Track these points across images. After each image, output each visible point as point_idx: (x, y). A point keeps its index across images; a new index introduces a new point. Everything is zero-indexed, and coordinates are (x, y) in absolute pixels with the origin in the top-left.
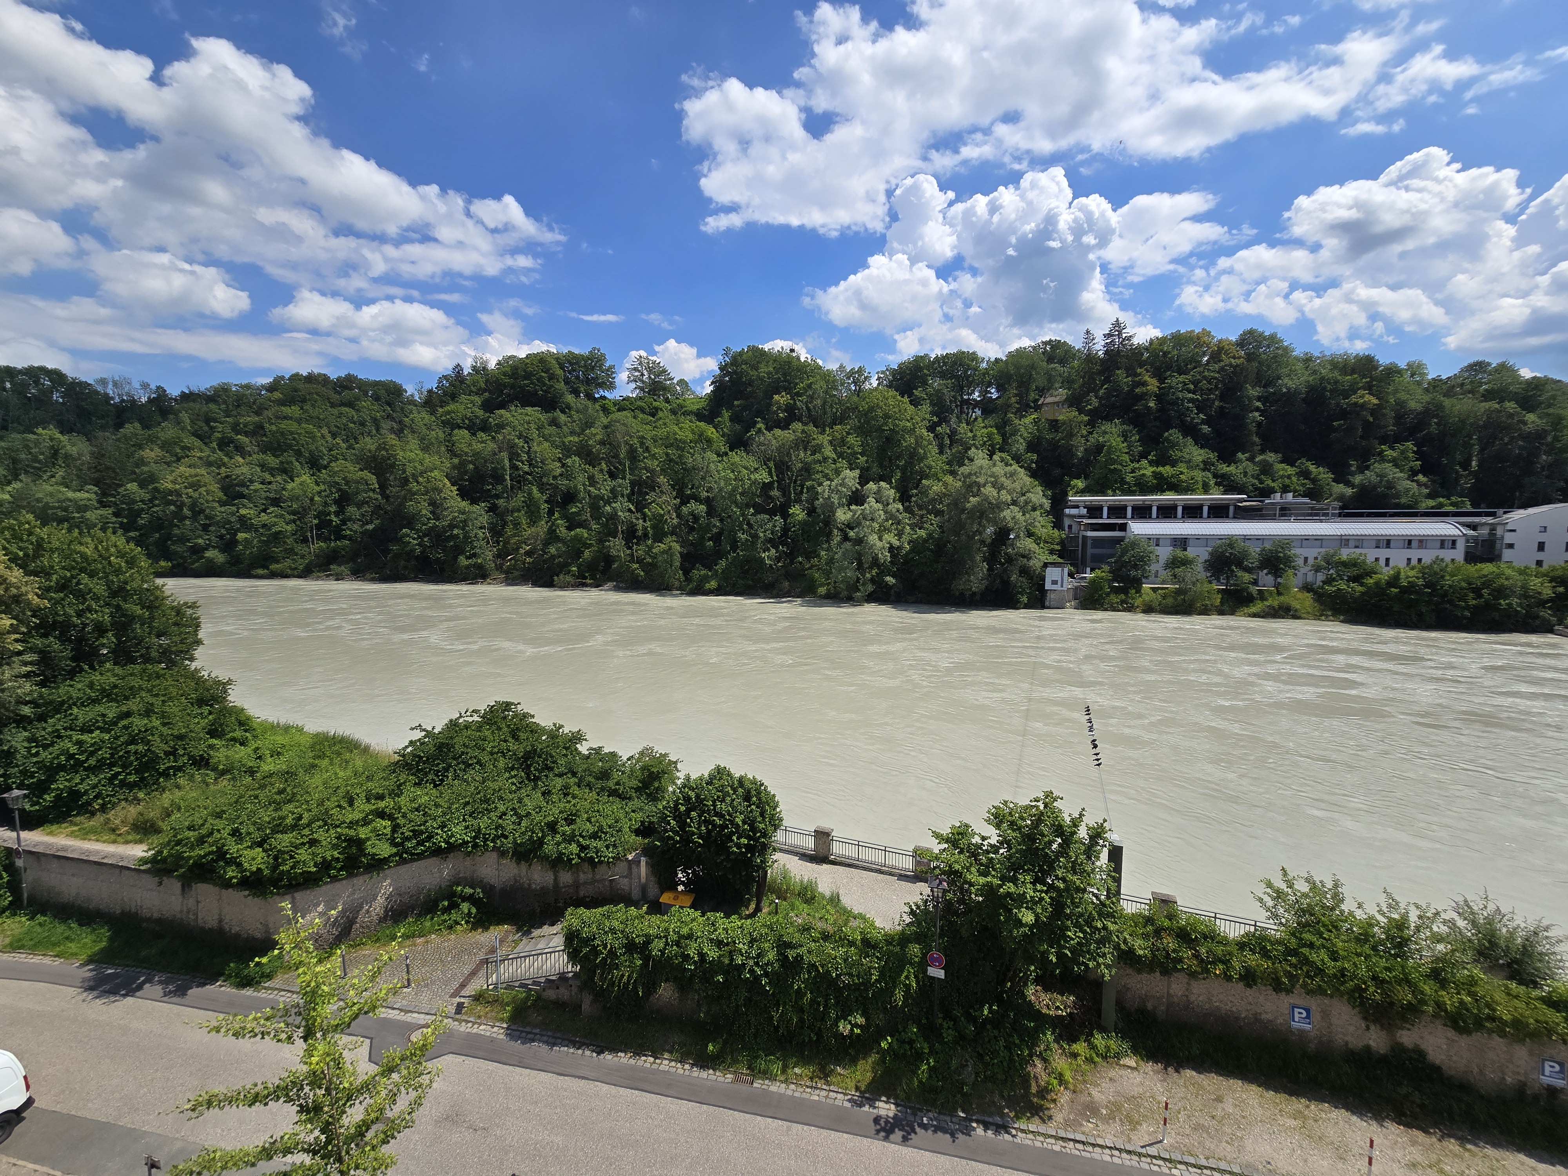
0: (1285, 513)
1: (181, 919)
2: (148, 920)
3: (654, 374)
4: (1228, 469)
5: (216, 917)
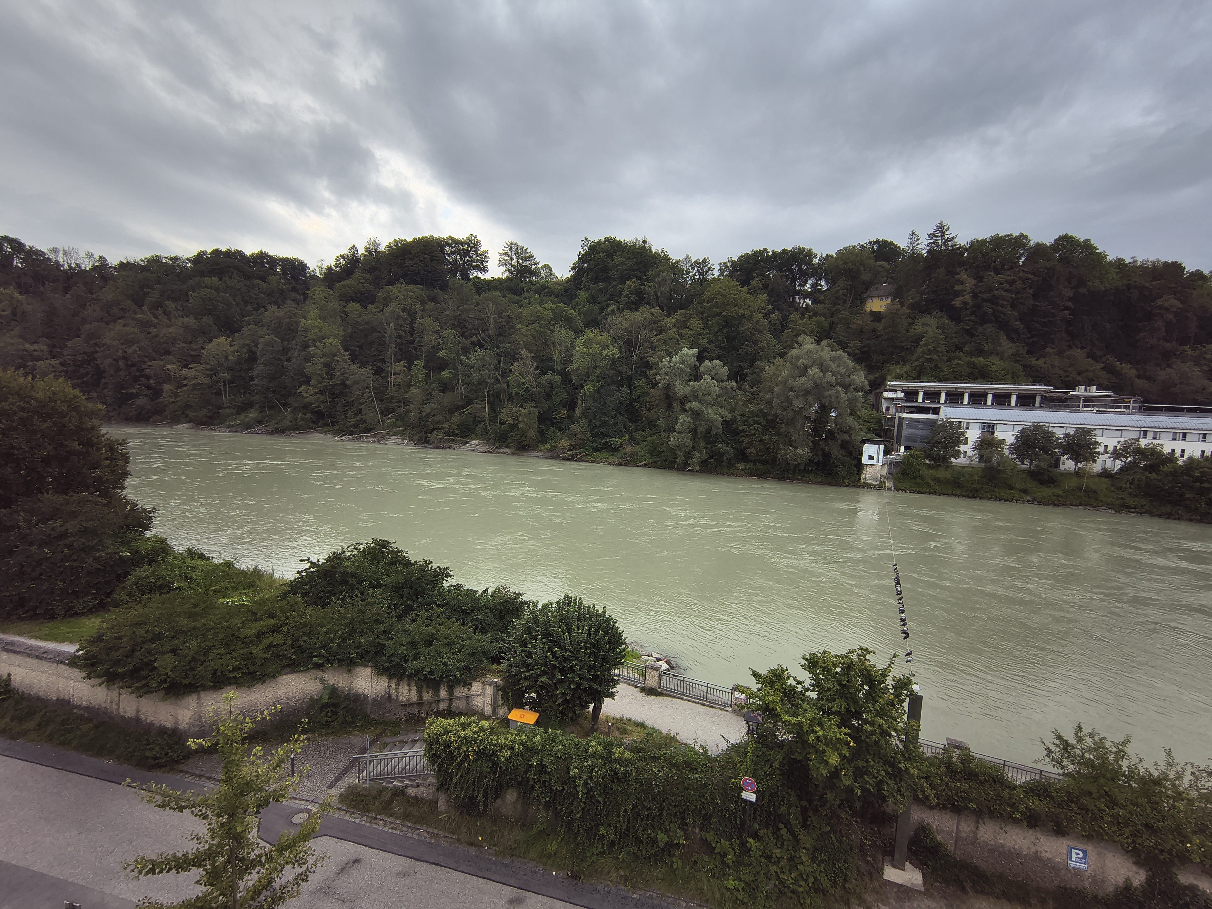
0: (1088, 404)
1: (106, 708)
2: (78, 707)
3: (522, 260)
4: (1037, 362)
5: (135, 708)
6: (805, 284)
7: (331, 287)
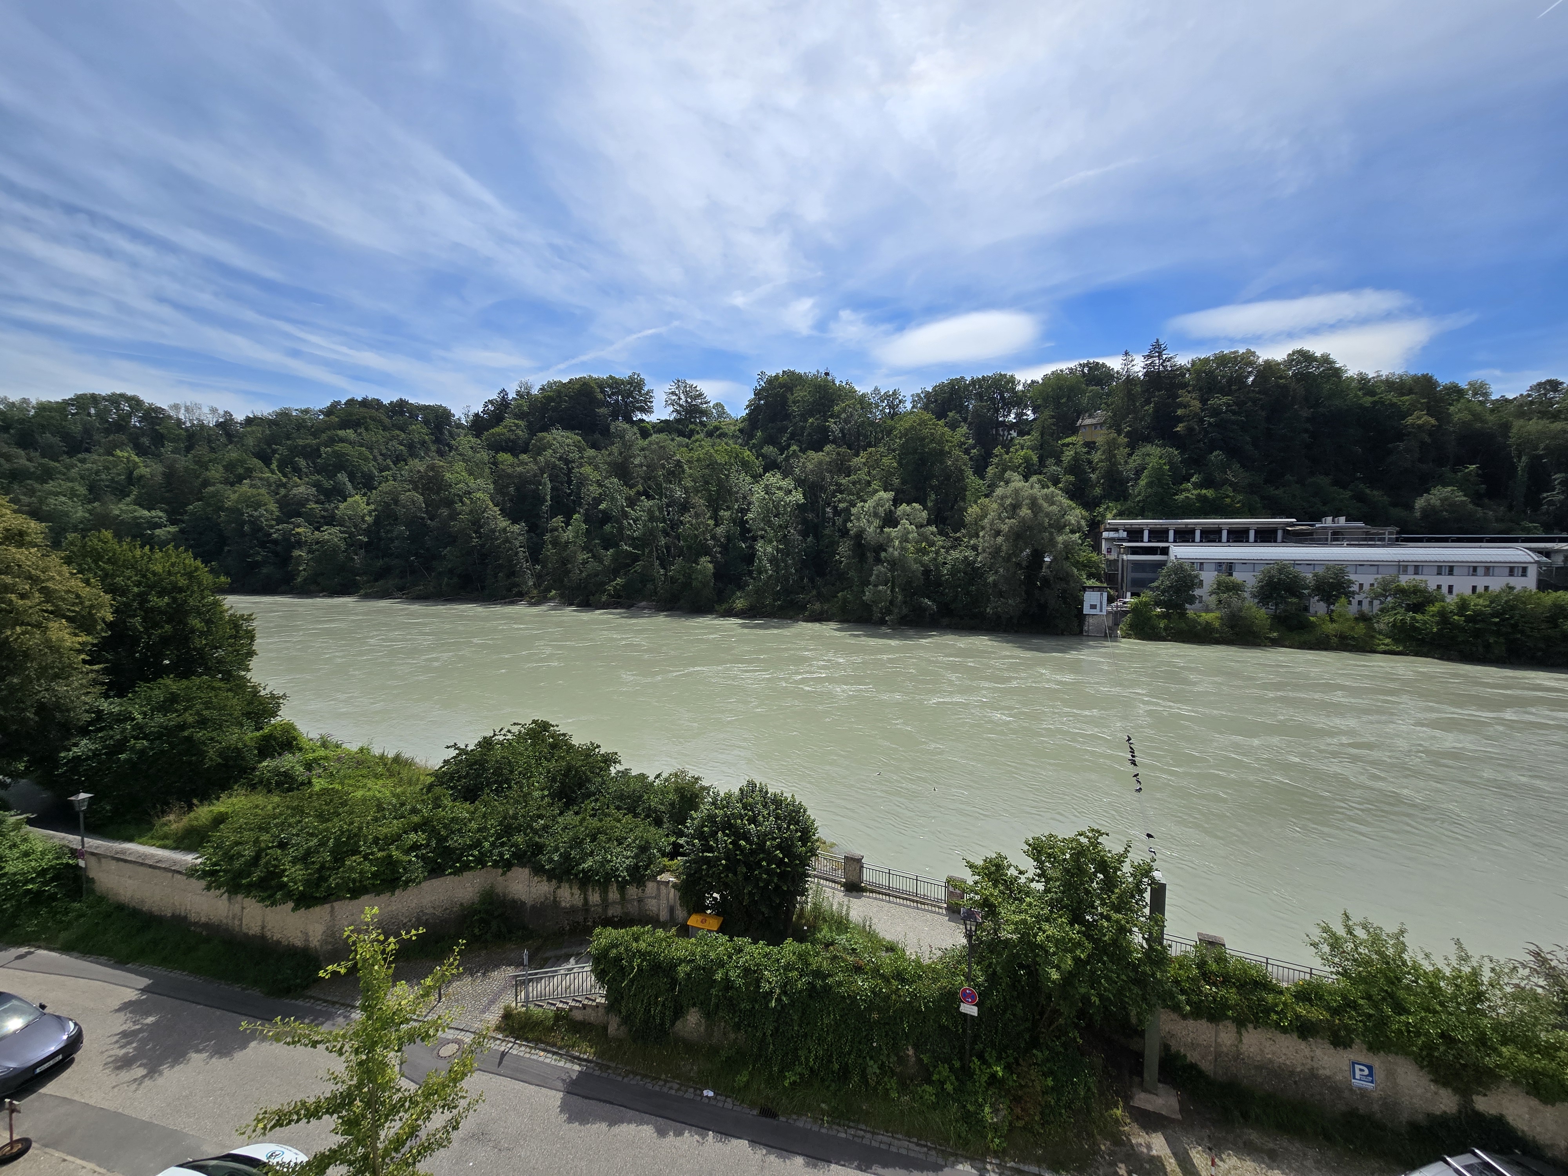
0: (1337, 537)
1: (227, 924)
2: (196, 924)
3: (691, 397)
4: (1277, 492)
5: (260, 923)
6: (1009, 415)
7: (477, 436)
